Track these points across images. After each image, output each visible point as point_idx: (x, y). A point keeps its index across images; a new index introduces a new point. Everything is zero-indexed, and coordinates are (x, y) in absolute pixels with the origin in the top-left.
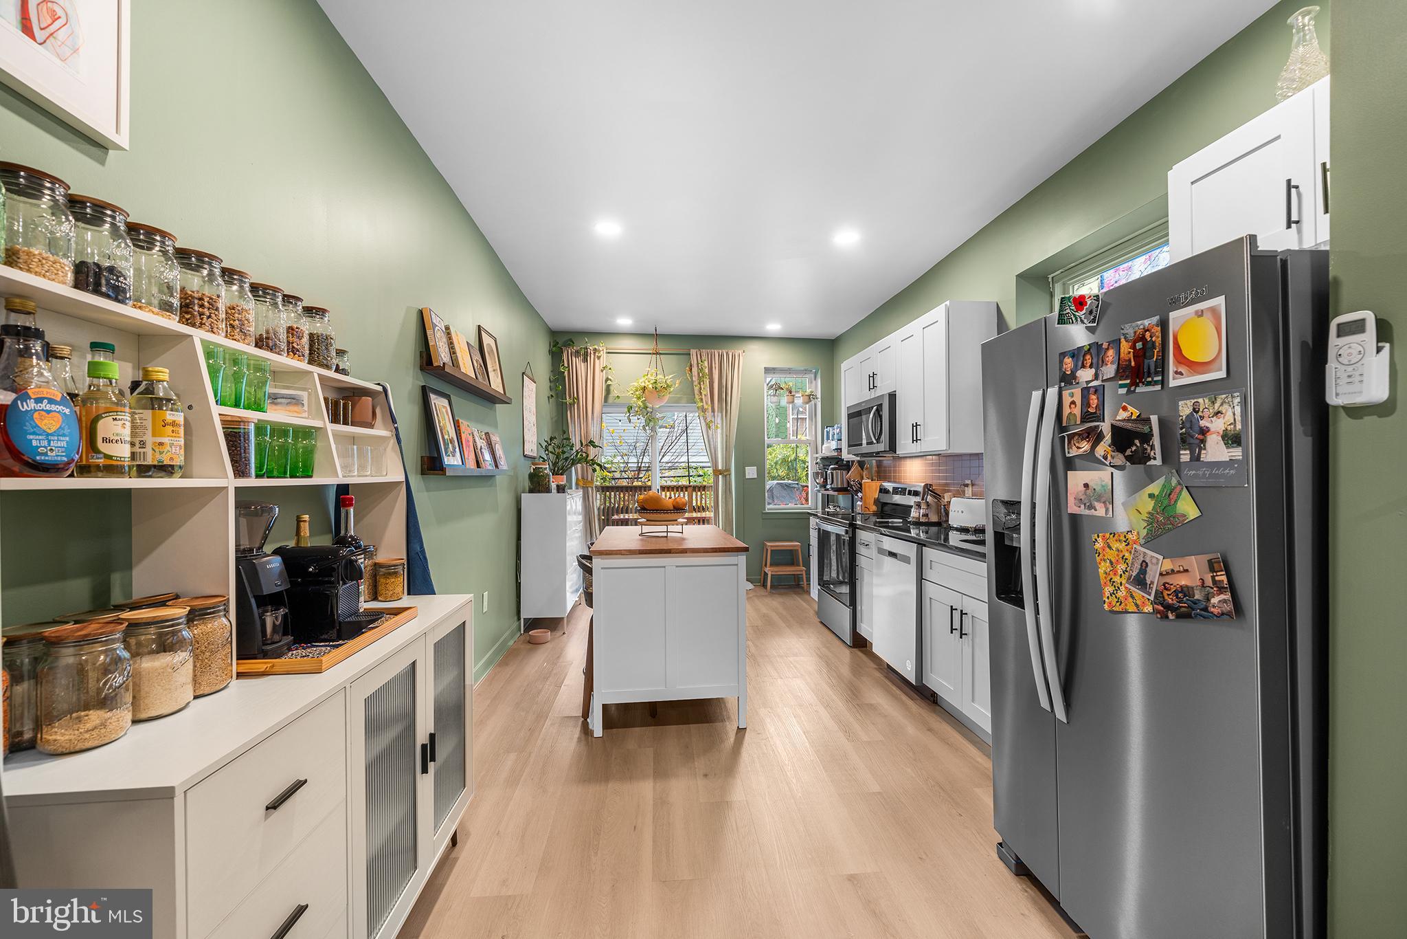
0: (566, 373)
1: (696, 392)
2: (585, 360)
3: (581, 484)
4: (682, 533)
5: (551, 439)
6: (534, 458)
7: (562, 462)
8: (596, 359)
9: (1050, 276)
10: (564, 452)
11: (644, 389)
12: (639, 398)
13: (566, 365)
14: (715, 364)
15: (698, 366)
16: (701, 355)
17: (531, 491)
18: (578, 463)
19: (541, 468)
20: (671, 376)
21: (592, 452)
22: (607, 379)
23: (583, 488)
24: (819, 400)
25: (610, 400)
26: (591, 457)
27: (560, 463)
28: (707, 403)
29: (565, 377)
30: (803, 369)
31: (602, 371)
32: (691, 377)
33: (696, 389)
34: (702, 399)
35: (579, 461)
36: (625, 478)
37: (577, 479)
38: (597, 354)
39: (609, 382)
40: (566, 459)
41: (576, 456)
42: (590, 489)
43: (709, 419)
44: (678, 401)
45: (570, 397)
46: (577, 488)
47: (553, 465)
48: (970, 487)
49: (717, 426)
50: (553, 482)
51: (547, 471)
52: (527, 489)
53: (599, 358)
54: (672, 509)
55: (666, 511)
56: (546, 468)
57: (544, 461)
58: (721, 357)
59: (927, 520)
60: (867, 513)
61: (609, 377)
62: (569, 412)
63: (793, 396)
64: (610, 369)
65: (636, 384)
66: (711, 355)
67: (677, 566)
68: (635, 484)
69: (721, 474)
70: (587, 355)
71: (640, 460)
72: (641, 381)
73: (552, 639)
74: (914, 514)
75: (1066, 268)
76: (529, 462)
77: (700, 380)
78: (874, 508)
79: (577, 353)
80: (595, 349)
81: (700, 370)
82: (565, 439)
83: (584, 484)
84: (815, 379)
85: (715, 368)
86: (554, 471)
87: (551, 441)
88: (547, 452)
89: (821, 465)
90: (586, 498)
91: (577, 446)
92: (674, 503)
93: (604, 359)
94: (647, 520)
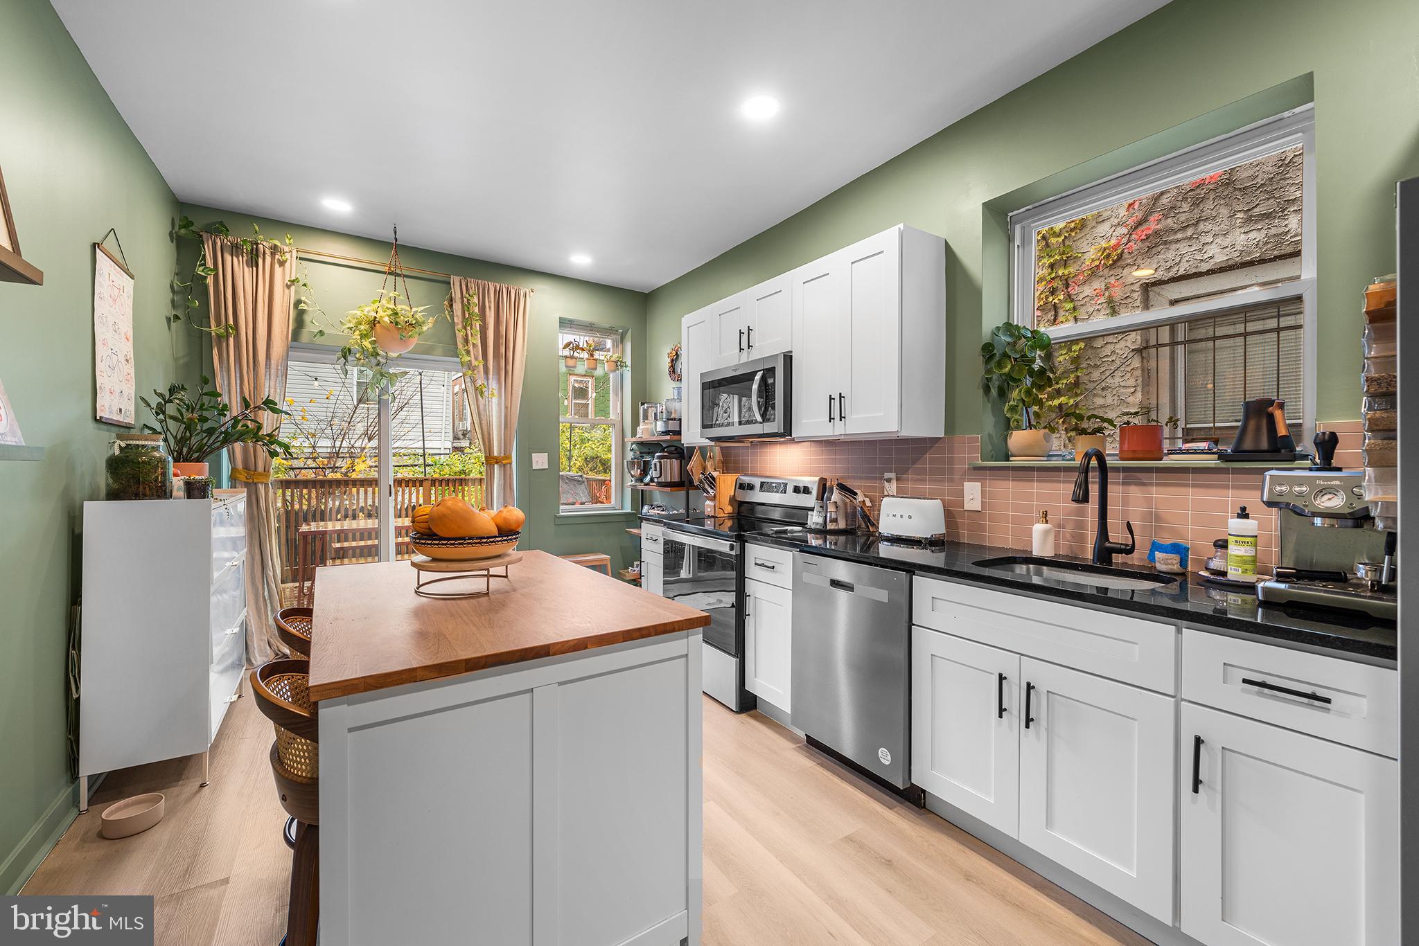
0: (210, 280)
1: (460, 340)
2: (253, 262)
3: (242, 477)
4: (506, 577)
5: (173, 390)
6: (128, 427)
7: (199, 438)
8: (277, 266)
9: (1010, 214)
10: (203, 420)
11: (374, 323)
12: (363, 336)
13: (210, 264)
14: (490, 302)
15: (463, 300)
16: (467, 286)
17: (113, 495)
18: (237, 440)
19: (143, 446)
20: (422, 308)
21: (267, 419)
22: (298, 302)
23: (247, 485)
24: (630, 369)
25: (305, 337)
26: (264, 431)
27: (194, 440)
28: (476, 359)
29: (206, 287)
30: (607, 326)
31: (288, 287)
32: (452, 317)
33: (460, 336)
34: (468, 352)
35: (241, 437)
36: (311, 468)
37: (234, 470)
38: (277, 257)
39: (303, 306)
40: (210, 432)
41: (234, 426)
42: (261, 488)
43: (479, 383)
44: (428, 351)
45: (218, 324)
46: (233, 486)
47: (178, 442)
48: (894, 482)
49: (493, 394)
50: (176, 475)
51: (162, 452)
52: (103, 491)
53: (282, 263)
54: (496, 532)
55: (481, 539)
56: (160, 447)
57: (154, 431)
58: (499, 293)
59: (837, 528)
60: (722, 515)
61: (303, 299)
62: (215, 351)
63: (596, 360)
64: (305, 285)
65: (359, 313)
66: (484, 289)
67: (560, 684)
68: (331, 475)
69: (497, 463)
70: (257, 256)
71: (338, 444)
72: (367, 309)
73: (170, 812)
74: (814, 519)
75: (1037, 204)
76: (109, 435)
77: (466, 323)
78: (729, 509)
79: (236, 249)
80: (275, 249)
81: (466, 306)
82: (205, 394)
83: (248, 478)
84: (622, 342)
85: (490, 307)
86: (180, 453)
87: (171, 394)
88: (161, 417)
89: (638, 453)
90: (253, 502)
91: (236, 409)
92: (499, 521)
93: (293, 267)
94: (434, 560)
